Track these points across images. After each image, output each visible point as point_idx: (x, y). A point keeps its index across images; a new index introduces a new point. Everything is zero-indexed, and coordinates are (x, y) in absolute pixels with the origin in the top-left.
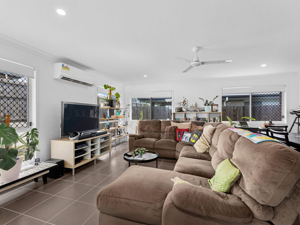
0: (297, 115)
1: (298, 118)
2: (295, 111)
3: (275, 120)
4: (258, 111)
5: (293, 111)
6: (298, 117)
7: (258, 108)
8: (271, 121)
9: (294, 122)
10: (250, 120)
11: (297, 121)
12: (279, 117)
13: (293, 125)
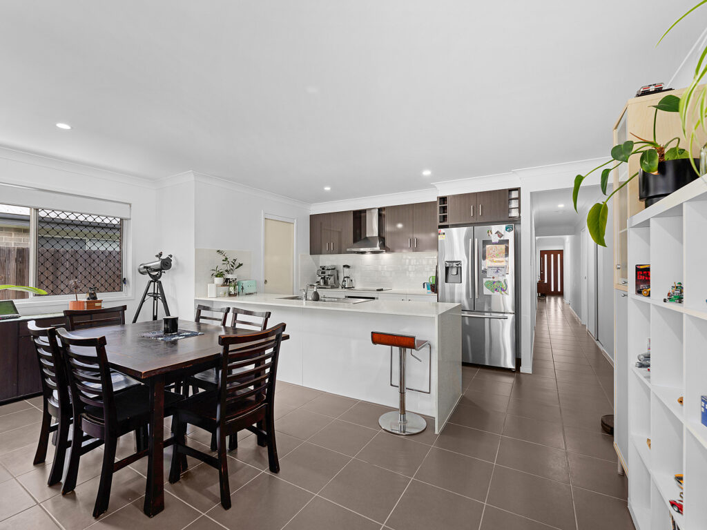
0: (150, 275)
1: (152, 283)
2: (147, 268)
3: (106, 290)
4: (67, 265)
5: (145, 267)
6: (152, 281)
7: (68, 256)
8: (92, 294)
9: (146, 293)
10: (31, 295)
11: (151, 290)
12: (117, 282)
13: (143, 301)
